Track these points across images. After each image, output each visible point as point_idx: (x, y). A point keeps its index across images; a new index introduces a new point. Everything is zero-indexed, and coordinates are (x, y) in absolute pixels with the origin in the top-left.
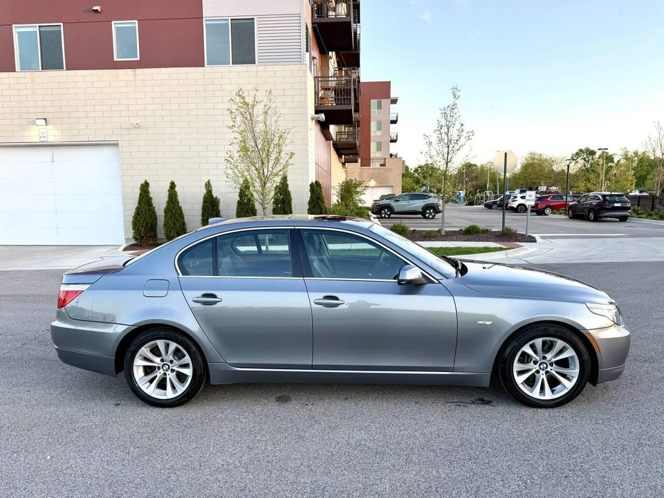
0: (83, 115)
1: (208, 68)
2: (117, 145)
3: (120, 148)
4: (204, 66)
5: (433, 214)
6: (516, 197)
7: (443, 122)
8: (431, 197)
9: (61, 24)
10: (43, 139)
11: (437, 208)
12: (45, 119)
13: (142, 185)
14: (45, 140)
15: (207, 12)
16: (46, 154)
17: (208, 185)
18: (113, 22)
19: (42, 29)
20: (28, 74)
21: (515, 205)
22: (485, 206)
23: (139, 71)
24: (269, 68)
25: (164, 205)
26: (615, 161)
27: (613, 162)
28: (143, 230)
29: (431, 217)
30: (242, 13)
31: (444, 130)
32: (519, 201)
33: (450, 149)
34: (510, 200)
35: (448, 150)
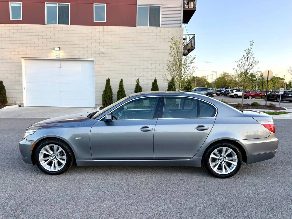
0: (78, 46)
1: (138, 28)
2: (93, 61)
3: (95, 62)
4: (136, 26)
6: (233, 91)
7: (246, 56)
9: (69, 3)
10: (57, 57)
11: (212, 94)
12: (59, 47)
13: (107, 80)
14: (59, 57)
15: (138, 2)
16: (57, 64)
17: (138, 81)
18: (94, 4)
19: (59, 5)
20: (52, 26)
21: (233, 94)
22: (216, 95)
23: (106, 27)
24: (166, 29)
25: (117, 90)
26: (256, 77)
27: (255, 78)
28: (108, 101)
30: (155, 3)
31: (246, 59)
32: (235, 93)
33: (248, 68)
34: (231, 92)
35: (247, 68)
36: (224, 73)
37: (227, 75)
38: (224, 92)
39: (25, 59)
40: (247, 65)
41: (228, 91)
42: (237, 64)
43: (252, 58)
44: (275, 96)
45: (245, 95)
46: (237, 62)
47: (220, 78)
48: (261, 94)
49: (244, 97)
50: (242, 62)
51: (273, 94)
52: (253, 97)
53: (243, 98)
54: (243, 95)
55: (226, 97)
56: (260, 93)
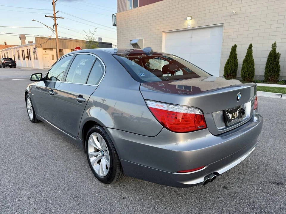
0: (208, 11)
3: (224, 27)
12: (191, 16)
14: (190, 27)
17: (274, 45)
25: (243, 59)
28: (229, 72)
39: (165, 33)
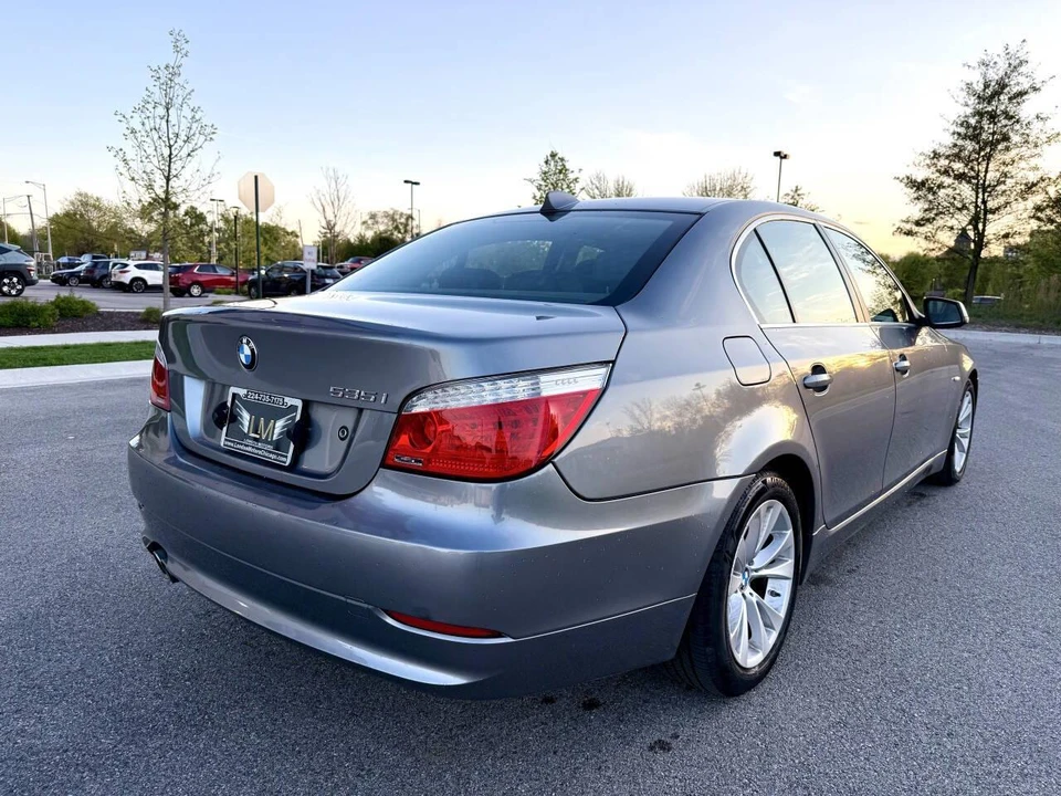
5: (19, 287)
6: (126, 265)
8: (10, 251)
11: (26, 274)
21: (126, 279)
22: (53, 281)
26: (209, 222)
27: (206, 223)
29: (14, 292)
31: (161, 111)
32: (133, 272)
33: (174, 153)
34: (115, 271)
35: (171, 154)
36: (80, 195)
37: (94, 206)
38: (88, 270)
40: (171, 136)
41: (103, 267)
42: (124, 125)
43: (186, 112)
44: (284, 285)
45: (174, 281)
46: (120, 117)
47: (67, 215)
48: (233, 279)
49: (172, 290)
50: (146, 121)
51: (275, 276)
52: (207, 287)
53: (170, 294)
54: (168, 282)
55: (96, 290)
56: (228, 273)
